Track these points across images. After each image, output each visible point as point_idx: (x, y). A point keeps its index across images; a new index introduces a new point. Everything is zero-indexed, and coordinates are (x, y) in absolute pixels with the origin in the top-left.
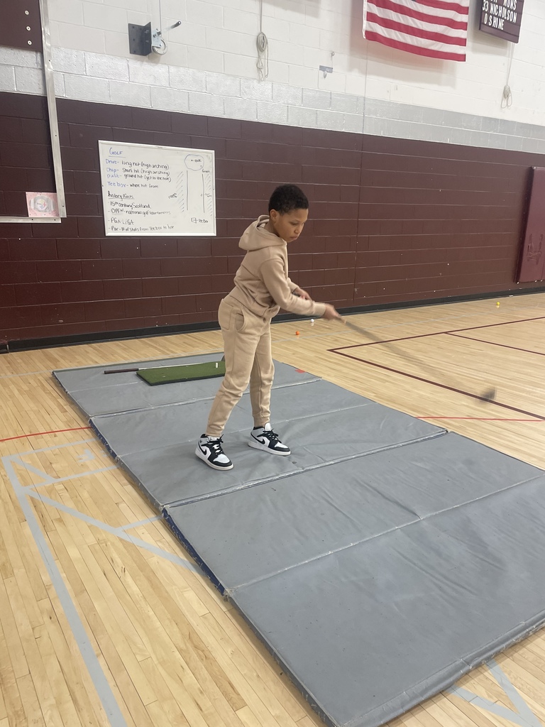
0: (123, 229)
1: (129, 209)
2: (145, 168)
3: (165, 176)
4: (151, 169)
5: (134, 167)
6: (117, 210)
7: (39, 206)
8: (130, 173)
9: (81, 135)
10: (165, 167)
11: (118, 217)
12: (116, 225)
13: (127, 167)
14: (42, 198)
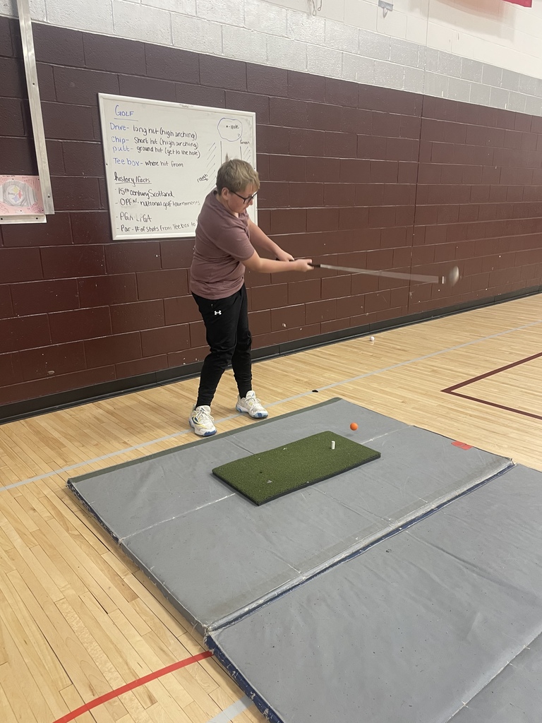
0: (137, 229)
1: (145, 199)
2: (165, 137)
3: (192, 149)
4: (173, 138)
5: (150, 136)
6: (127, 201)
7: (11, 197)
8: (145, 145)
9: (73, 85)
10: (193, 136)
11: (129, 211)
12: (127, 224)
13: (141, 136)
14: (15, 184)
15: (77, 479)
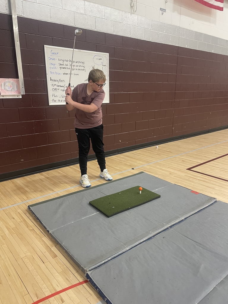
0: (59, 101)
1: (63, 88)
3: (83, 68)
4: (75, 64)
5: (65, 63)
6: (55, 89)
7: (7, 88)
8: (63, 66)
9: (33, 41)
10: (83, 63)
11: (56, 93)
12: (55, 99)
13: (61, 62)
14: (9, 82)
15: (32, 206)
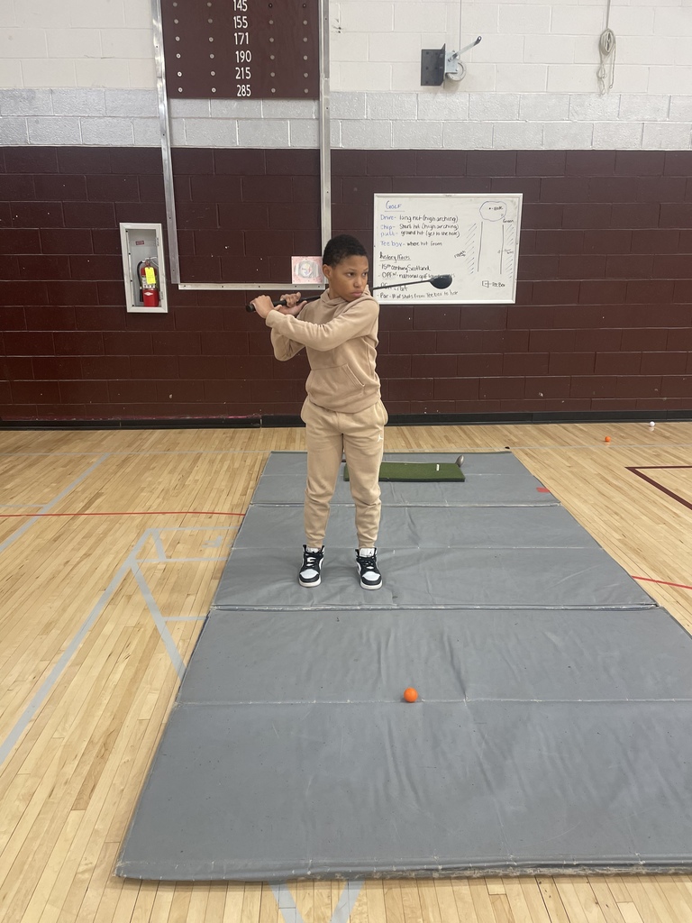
0: (394, 296)
1: (404, 272)
2: (427, 222)
3: (452, 230)
4: (434, 223)
5: (414, 222)
6: (389, 274)
7: (303, 272)
8: (409, 230)
9: (356, 189)
10: (454, 219)
12: (387, 292)
13: (406, 223)
14: (307, 262)
